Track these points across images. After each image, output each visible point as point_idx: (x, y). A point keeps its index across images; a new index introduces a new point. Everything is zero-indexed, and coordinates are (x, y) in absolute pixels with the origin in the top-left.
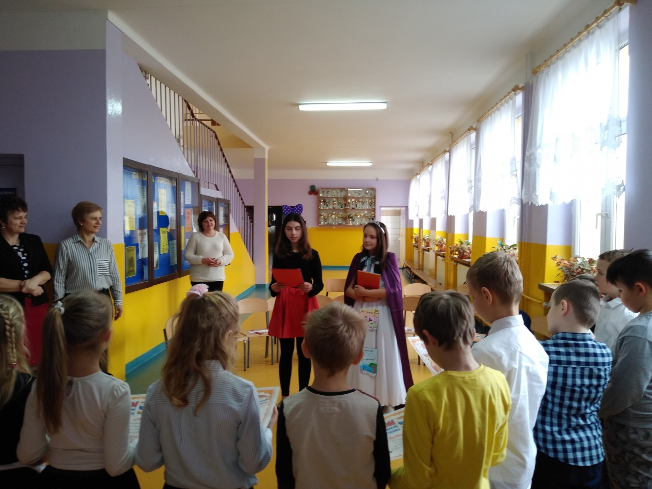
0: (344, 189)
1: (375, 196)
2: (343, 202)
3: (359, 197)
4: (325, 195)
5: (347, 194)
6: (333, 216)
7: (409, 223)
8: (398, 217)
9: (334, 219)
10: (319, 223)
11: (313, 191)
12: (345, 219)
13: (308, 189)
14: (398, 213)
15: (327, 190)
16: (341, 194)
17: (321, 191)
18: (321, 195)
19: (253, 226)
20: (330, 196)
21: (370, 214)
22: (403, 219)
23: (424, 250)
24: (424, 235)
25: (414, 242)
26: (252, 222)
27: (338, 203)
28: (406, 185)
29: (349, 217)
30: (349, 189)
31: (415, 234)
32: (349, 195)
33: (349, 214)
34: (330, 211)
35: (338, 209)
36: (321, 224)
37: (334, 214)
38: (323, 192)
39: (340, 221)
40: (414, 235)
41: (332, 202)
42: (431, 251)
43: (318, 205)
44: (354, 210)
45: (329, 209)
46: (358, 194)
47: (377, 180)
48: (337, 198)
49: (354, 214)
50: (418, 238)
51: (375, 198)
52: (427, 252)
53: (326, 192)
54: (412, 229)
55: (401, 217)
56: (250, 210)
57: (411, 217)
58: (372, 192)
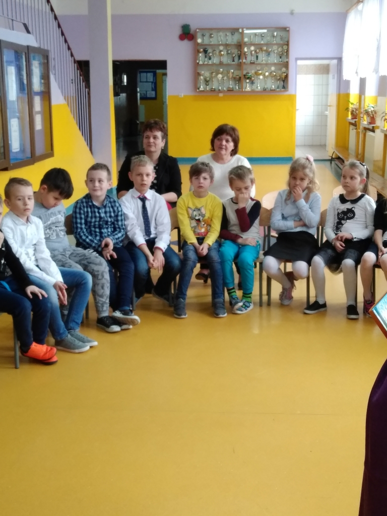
0: (237, 30)
1: (288, 42)
2: (235, 51)
3: (262, 42)
4: (207, 41)
5: (243, 38)
6: (220, 76)
7: (343, 87)
8: (325, 76)
9: (220, 81)
10: (196, 87)
11: (187, 34)
12: (238, 80)
13: (178, 31)
14: (325, 70)
15: (210, 31)
16: (232, 39)
17: (199, 35)
18: (199, 41)
19: (89, 94)
20: (214, 41)
21: (280, 72)
22: (334, 78)
23: (366, 129)
24: (366, 104)
25: (350, 117)
26: (88, 85)
27: (228, 53)
28: (340, 20)
29: (246, 77)
30: (246, 31)
31: (352, 104)
32: (246, 40)
33: (245, 72)
34: (215, 68)
35: (228, 65)
36: (200, 89)
37: (222, 73)
38: (203, 35)
39: (231, 84)
40: (351, 106)
41: (217, 53)
42: (378, 131)
43: (196, 58)
44: (253, 66)
45: (213, 64)
46: (260, 38)
47: (292, 13)
48: (226, 46)
49: (253, 72)
50: (356, 109)
51: (288, 45)
52: (371, 133)
53: (207, 35)
54: (348, 95)
55: (331, 76)
56: (83, 67)
57: (346, 76)
58: (283, 34)
